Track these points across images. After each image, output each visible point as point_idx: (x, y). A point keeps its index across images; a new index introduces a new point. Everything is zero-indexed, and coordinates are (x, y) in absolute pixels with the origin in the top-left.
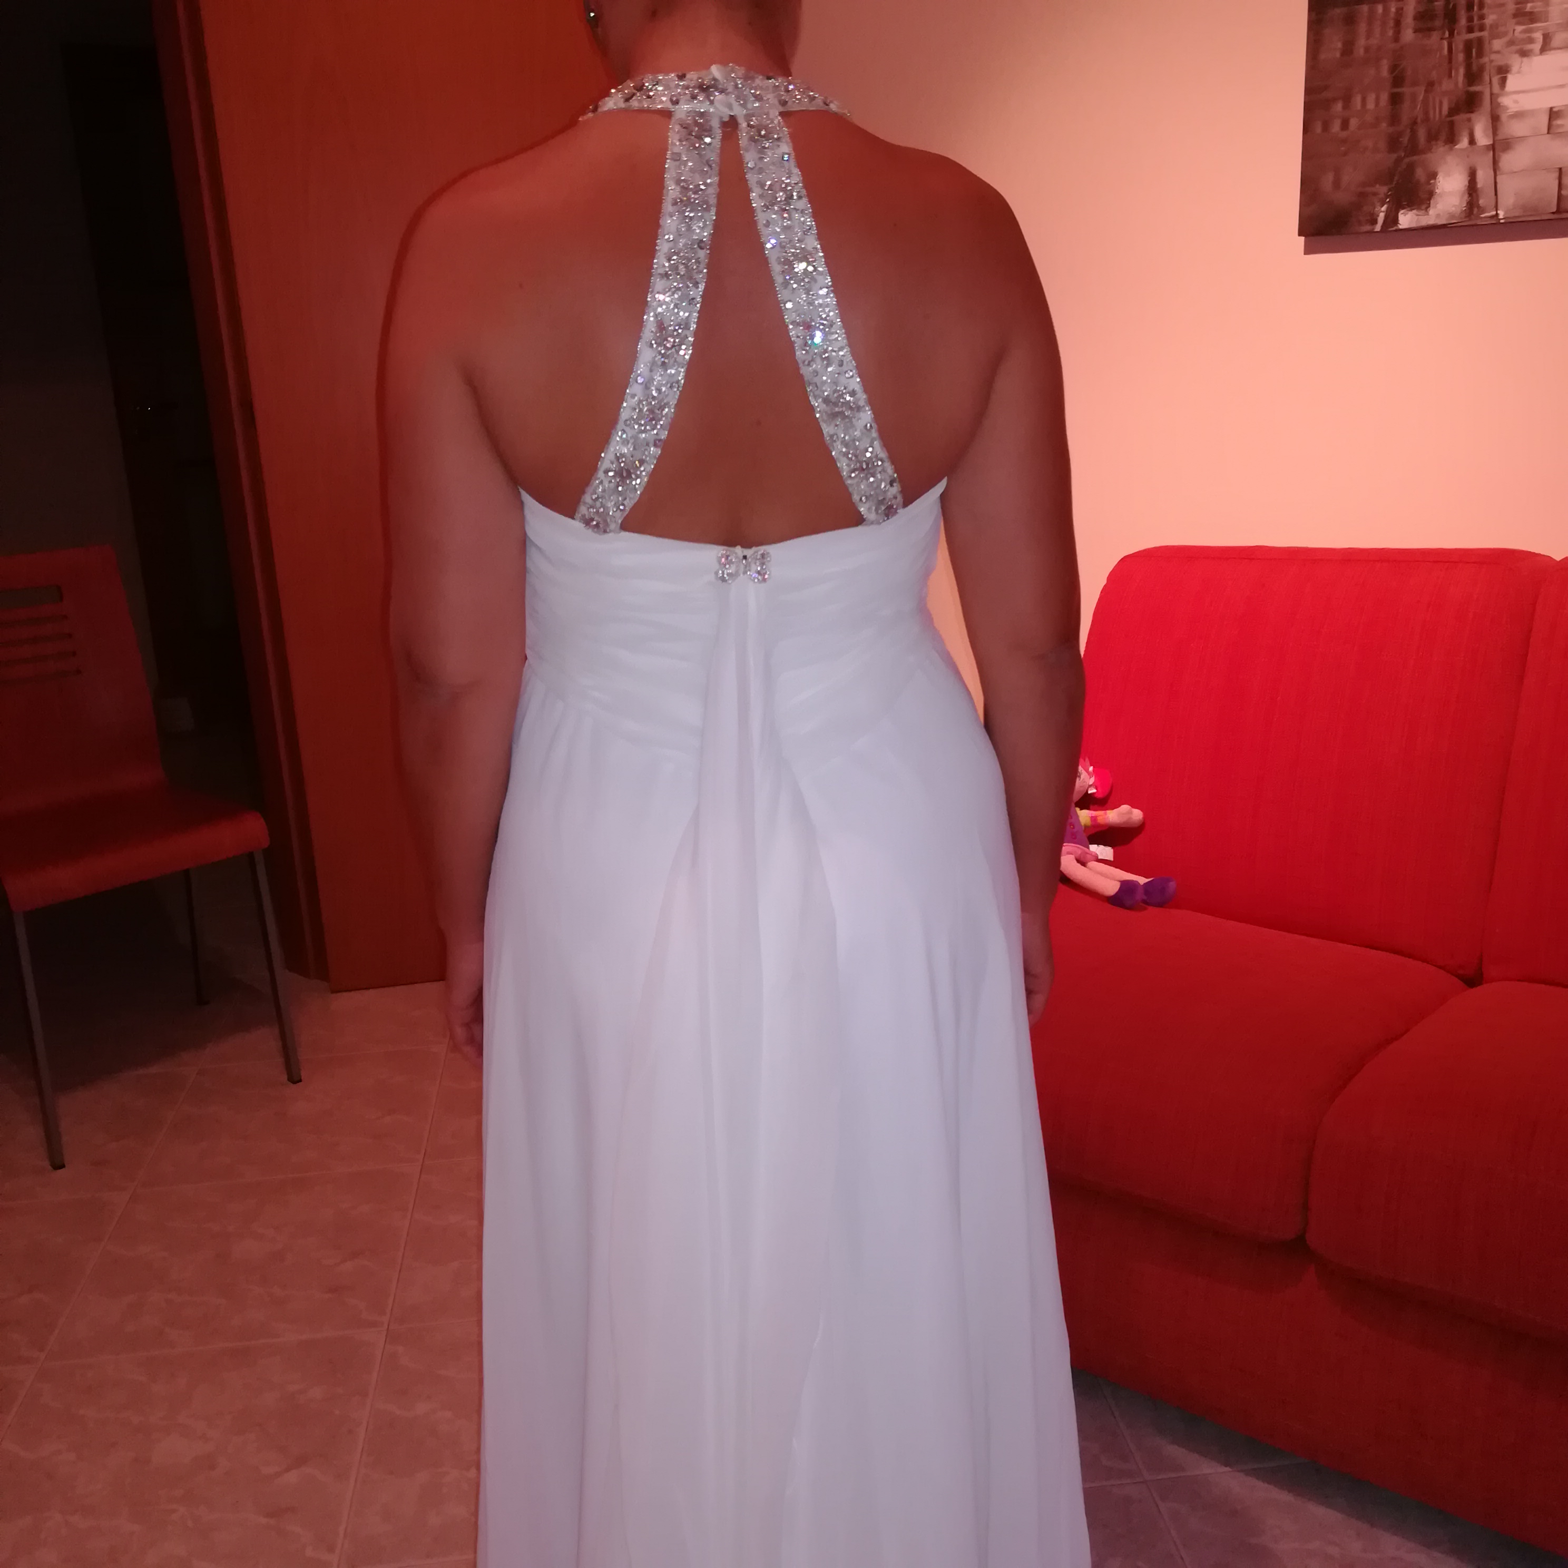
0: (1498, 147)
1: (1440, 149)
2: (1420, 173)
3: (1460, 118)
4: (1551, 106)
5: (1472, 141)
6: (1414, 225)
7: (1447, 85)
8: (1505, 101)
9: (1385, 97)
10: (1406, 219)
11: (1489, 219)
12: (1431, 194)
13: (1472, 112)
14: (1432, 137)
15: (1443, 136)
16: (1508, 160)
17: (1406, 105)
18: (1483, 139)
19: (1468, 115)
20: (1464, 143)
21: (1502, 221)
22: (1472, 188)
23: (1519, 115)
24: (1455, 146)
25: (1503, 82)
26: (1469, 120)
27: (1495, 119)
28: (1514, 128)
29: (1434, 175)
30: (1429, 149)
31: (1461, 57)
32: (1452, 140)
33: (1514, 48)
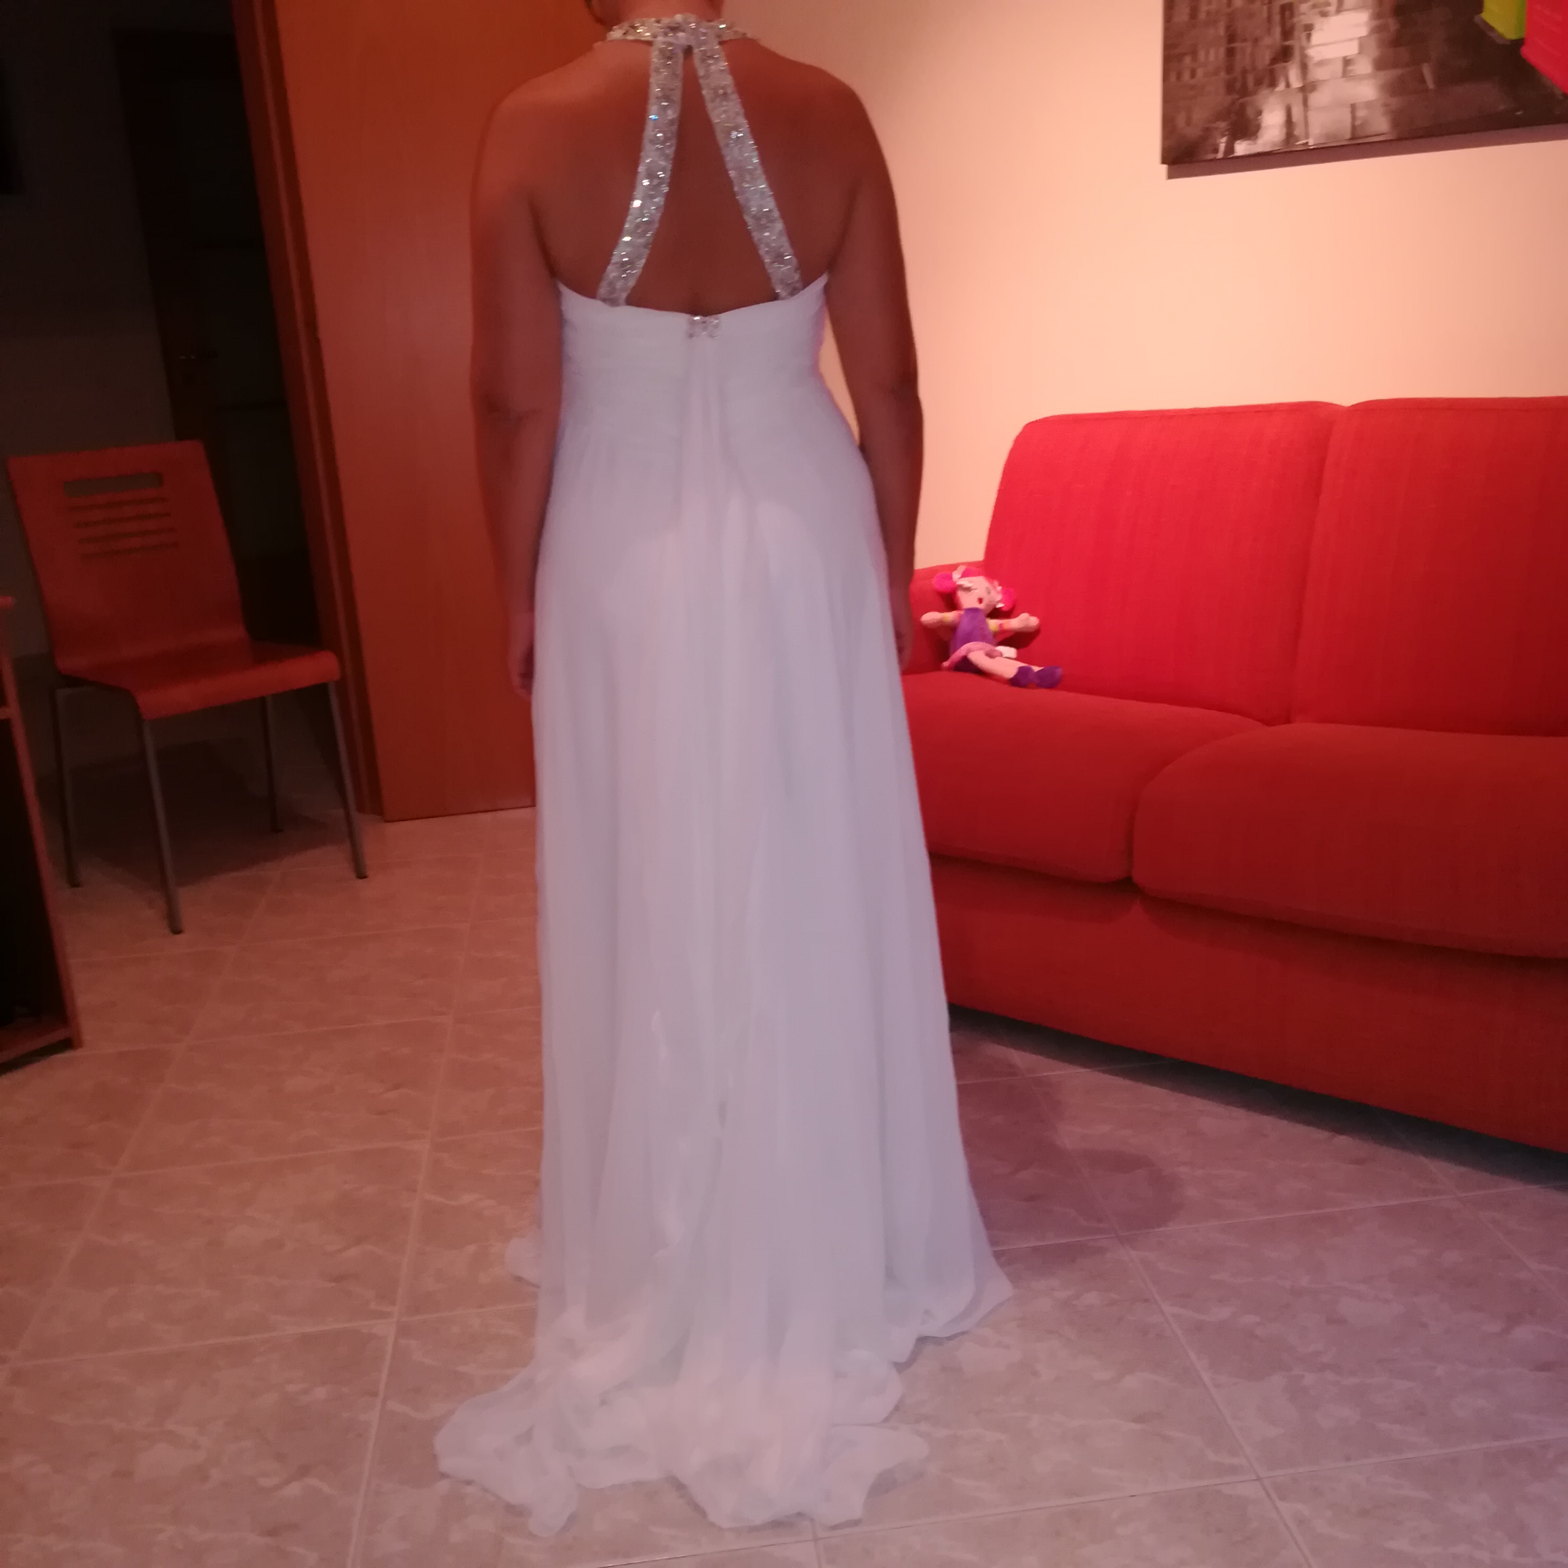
0: (1307, 89)
1: (1264, 92)
2: (1250, 112)
3: (1278, 66)
4: (1344, 55)
5: (1288, 85)
6: (1247, 153)
7: (1267, 41)
8: (1311, 52)
9: (1222, 51)
10: (1242, 148)
11: (1301, 146)
12: (1258, 127)
13: (1286, 62)
14: (1259, 83)
15: (1266, 81)
16: (1316, 99)
17: (1238, 57)
18: (1296, 83)
19: (1285, 64)
20: (1281, 86)
21: (1311, 147)
22: (1289, 123)
23: (1321, 63)
24: (1276, 88)
25: (1309, 36)
26: (1285, 68)
27: (1304, 68)
28: (1317, 74)
29: (1260, 113)
30: (1255, 93)
31: (1277, 18)
32: (1273, 84)
33: (1317, 10)
